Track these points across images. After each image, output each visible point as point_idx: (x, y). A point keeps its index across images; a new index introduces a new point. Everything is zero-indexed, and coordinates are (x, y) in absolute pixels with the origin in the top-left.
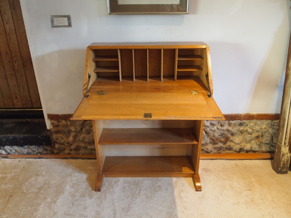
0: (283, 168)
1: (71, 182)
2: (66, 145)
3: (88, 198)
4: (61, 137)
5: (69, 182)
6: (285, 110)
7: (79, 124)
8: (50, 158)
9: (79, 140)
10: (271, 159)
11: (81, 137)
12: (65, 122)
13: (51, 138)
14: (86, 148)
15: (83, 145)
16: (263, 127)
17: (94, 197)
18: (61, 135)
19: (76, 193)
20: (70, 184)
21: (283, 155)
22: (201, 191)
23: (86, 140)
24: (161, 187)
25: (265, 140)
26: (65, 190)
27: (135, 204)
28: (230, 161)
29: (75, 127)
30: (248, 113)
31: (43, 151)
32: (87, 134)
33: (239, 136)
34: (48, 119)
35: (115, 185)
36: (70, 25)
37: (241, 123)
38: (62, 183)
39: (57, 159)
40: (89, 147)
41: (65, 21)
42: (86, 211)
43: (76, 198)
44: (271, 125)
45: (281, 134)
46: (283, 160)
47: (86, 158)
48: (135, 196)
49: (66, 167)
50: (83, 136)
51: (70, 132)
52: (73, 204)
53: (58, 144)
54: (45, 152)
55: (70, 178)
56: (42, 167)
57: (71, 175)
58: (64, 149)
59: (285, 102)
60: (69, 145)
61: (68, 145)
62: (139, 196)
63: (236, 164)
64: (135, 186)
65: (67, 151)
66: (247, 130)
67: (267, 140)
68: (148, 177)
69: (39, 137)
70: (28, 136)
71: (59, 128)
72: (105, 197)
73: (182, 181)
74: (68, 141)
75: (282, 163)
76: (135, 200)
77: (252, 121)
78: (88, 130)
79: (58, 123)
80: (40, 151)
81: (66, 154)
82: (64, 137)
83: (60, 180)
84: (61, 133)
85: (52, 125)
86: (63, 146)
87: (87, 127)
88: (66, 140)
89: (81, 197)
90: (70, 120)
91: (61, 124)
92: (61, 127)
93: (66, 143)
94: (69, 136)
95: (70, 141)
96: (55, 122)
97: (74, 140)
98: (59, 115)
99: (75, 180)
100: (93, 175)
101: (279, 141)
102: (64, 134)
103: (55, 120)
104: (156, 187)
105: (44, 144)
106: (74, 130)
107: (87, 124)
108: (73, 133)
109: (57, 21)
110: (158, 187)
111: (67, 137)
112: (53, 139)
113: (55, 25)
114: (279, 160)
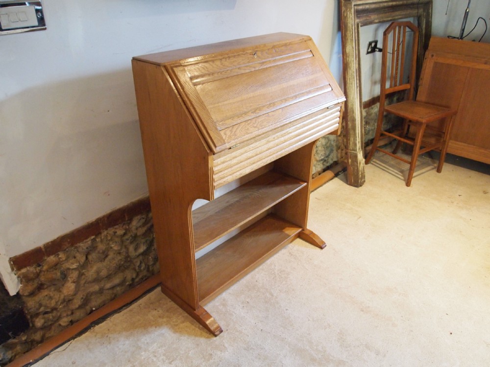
0: (361, 179)
1: (156, 354)
2: (61, 307)
3: (219, 353)
4: (46, 295)
5: (155, 359)
6: (352, 108)
7: (87, 248)
8: (47, 354)
9: (85, 283)
10: (336, 175)
11: (91, 273)
12: (54, 259)
13: (26, 312)
17: (226, 345)
18: (45, 293)
19: (192, 362)
20: (161, 358)
21: (360, 163)
22: (326, 246)
23: (104, 273)
24: (284, 271)
25: (320, 156)
27: (287, 310)
29: (75, 257)
31: (4, 354)
32: (101, 261)
34: (13, 270)
35: (228, 308)
39: (66, 345)
40: (108, 285)
46: (360, 169)
47: (124, 306)
48: (272, 301)
49: (110, 343)
50: (95, 268)
51: (64, 276)
53: (41, 316)
54: (9, 354)
55: (145, 351)
57: (140, 348)
58: (59, 318)
60: (64, 304)
61: (64, 307)
62: (276, 298)
63: (316, 198)
64: (256, 292)
65: (64, 321)
68: (253, 269)
71: (42, 279)
72: (241, 332)
73: (295, 249)
74: (62, 297)
75: (360, 173)
76: (280, 306)
78: (103, 252)
79: (38, 268)
81: (64, 327)
82: (52, 295)
84: (43, 289)
85: (24, 280)
86: (55, 313)
87: (101, 247)
88: (59, 298)
89: (209, 360)
90: (66, 247)
91: (45, 268)
92: (46, 273)
93: (59, 303)
94: (63, 285)
95: (69, 293)
96: (31, 270)
97: (76, 287)
98: (40, 248)
99: (159, 348)
100: (174, 320)
101: (351, 149)
102: (50, 286)
103: (29, 265)
104: (278, 274)
105: (12, 334)
106: (74, 266)
107: (102, 241)
108: (72, 273)
109: (9, 16)
110: (280, 273)
111: (59, 290)
112: (30, 311)
113: (3, 28)
114: (358, 170)
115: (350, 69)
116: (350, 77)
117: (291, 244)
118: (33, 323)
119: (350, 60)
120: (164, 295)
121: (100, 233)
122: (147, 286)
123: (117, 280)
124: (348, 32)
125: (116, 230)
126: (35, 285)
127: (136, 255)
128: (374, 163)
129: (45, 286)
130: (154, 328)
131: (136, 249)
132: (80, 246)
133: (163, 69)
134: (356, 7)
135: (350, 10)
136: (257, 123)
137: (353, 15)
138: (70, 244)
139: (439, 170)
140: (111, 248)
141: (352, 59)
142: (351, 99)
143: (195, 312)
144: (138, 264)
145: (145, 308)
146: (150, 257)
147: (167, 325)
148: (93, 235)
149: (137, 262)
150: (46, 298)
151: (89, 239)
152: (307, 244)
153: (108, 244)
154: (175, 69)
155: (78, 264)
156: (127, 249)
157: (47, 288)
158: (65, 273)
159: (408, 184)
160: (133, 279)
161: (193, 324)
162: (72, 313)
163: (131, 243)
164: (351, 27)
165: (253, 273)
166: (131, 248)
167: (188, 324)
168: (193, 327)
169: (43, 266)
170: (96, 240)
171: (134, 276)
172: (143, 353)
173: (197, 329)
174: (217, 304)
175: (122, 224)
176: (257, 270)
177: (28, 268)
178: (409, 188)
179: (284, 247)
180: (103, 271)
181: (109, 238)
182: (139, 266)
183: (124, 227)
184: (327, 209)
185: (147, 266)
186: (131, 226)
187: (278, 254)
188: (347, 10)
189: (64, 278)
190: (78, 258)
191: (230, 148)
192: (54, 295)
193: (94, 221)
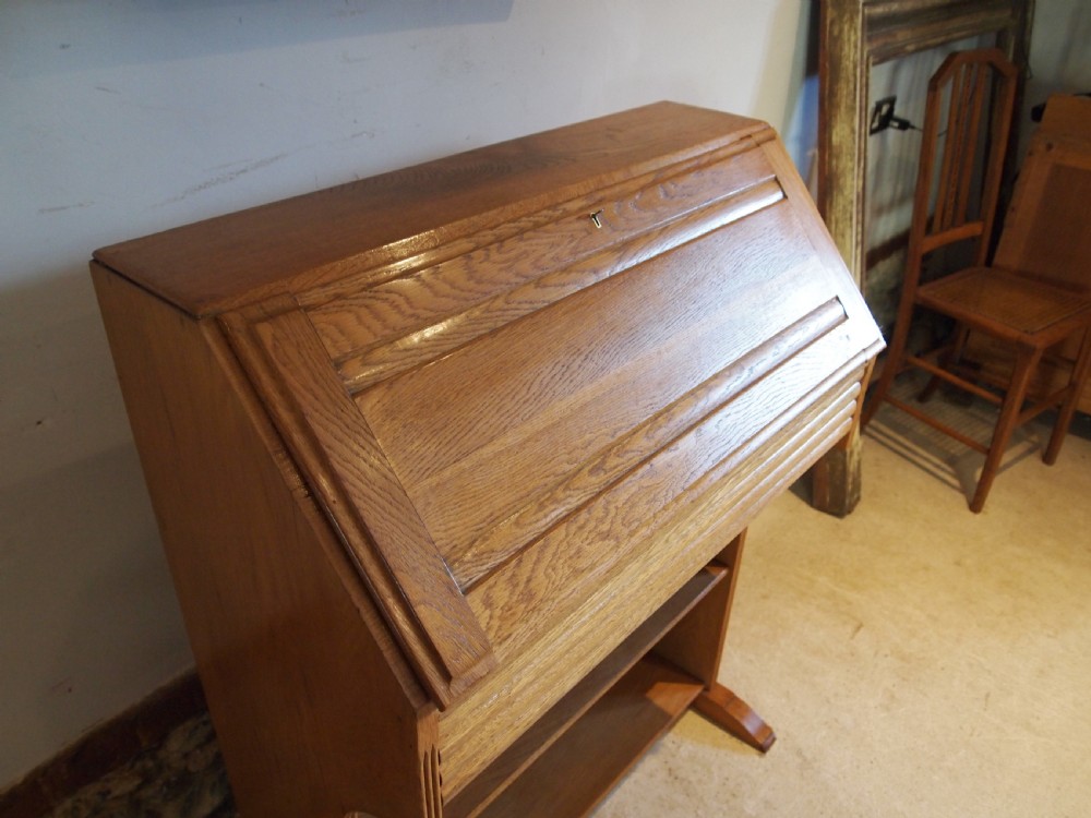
0: (851, 494)
73: (685, 752)
114: (845, 470)
115: (841, 191)
116: (839, 215)
119: (841, 166)
124: (842, 84)
125: (109, 786)
128: (874, 433)
133: (208, 335)
135: (852, 20)
136: (613, 512)
137: (859, 34)
139: (1048, 458)
152: (719, 733)
159: (976, 505)
164: (851, 66)
175: (129, 763)
178: (978, 516)
183: (138, 765)
184: (765, 597)
186: (162, 755)
188: (841, 17)
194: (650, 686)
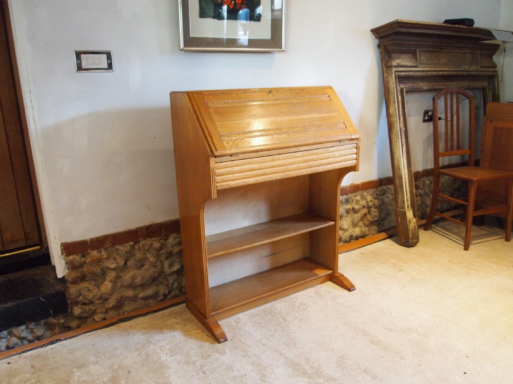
0: (413, 238)
1: (162, 349)
2: (97, 302)
3: (217, 355)
4: (87, 287)
5: (160, 352)
6: (398, 166)
7: (126, 252)
8: (76, 336)
9: (121, 287)
10: (389, 237)
11: (127, 277)
12: (97, 254)
13: (67, 296)
14: (135, 298)
15: (130, 293)
16: (369, 200)
17: (226, 351)
18: (85, 284)
19: (190, 358)
20: (165, 352)
21: (410, 222)
22: (355, 289)
23: (138, 281)
24: (305, 304)
25: (373, 216)
26: (166, 363)
27: (295, 333)
28: (351, 252)
30: (352, 183)
31: (44, 332)
32: (137, 268)
33: (346, 218)
34: (62, 254)
35: (240, 325)
36: (110, 66)
37: (347, 199)
38: (148, 357)
39: (93, 332)
40: (141, 295)
41: (103, 61)
42: (235, 370)
43: (198, 364)
44: (376, 196)
45: (400, 197)
46: (411, 228)
47: (150, 313)
48: (283, 325)
49: (128, 336)
50: (131, 274)
51: (104, 273)
52: (204, 372)
53: (79, 306)
54: (48, 333)
55: (154, 345)
56: (76, 352)
57: (151, 342)
58: (94, 312)
59: (396, 156)
60: (101, 301)
61: (100, 303)
62: (289, 323)
63: (361, 253)
64: (270, 316)
65: (98, 317)
66: (353, 209)
67: (375, 216)
68: (276, 299)
69: (41, 299)
70: (13, 304)
71: (85, 270)
72: (243, 343)
73: (323, 289)
74: (100, 293)
75: (411, 232)
76: (290, 329)
77: (358, 193)
78: (140, 260)
79: (83, 259)
80: (39, 334)
81: (97, 322)
82: (91, 288)
83: (138, 355)
84: (85, 281)
85: (70, 267)
86: (91, 307)
87: (139, 255)
88: (97, 293)
89: (206, 359)
90: (107, 246)
91: (88, 260)
92: (89, 265)
93: (96, 298)
94: (102, 283)
95: (106, 291)
96: (76, 258)
97: (113, 287)
98: (87, 240)
99: (167, 344)
100: (188, 327)
101: (400, 207)
102: (91, 280)
103: (76, 254)
104: (298, 306)
105: (53, 312)
106: (113, 266)
107: (139, 249)
108: (111, 273)
109: (88, 60)
110: (301, 305)
111: (98, 286)
112: (71, 297)
113: (83, 67)
114: (407, 229)
115: (394, 128)
116: (395, 136)
117: (320, 285)
118: (72, 309)
119: (394, 120)
120: (186, 309)
121: (139, 242)
122: (175, 301)
123: (150, 292)
125: (153, 243)
126: (78, 274)
127: (170, 272)
128: (435, 230)
129: (87, 279)
130: (168, 330)
131: (170, 266)
132: (120, 249)
134: (397, 73)
135: (391, 76)
137: (394, 80)
138: (111, 244)
140: (148, 258)
141: (396, 119)
142: (397, 157)
143: (206, 320)
144: (172, 281)
145: (167, 316)
146: (184, 279)
147: (180, 330)
148: (132, 241)
149: (171, 280)
150: (86, 289)
151: (127, 244)
152: (337, 286)
153: (145, 254)
154: (195, 96)
155: (116, 265)
156: (162, 264)
157: (87, 281)
158: (105, 270)
159: (466, 248)
160: (165, 295)
161: (203, 332)
162: (106, 312)
163: (167, 258)
164: (393, 90)
165: (274, 302)
166: (166, 264)
167: (199, 331)
168: (203, 334)
169: (87, 258)
170: (134, 248)
171: (166, 292)
172: (152, 346)
173: (205, 336)
174: (231, 321)
175: (159, 238)
176: (278, 301)
177: (75, 256)
178: (466, 251)
179: (312, 286)
180: (138, 279)
181: (146, 248)
182: (171, 284)
183: (161, 241)
184: (369, 262)
185: (180, 286)
186: (167, 242)
187: (304, 291)
188: (388, 75)
189: (103, 275)
190: (118, 261)
191: (231, 156)
192: (93, 289)
193: (134, 229)
194: (316, 269)
